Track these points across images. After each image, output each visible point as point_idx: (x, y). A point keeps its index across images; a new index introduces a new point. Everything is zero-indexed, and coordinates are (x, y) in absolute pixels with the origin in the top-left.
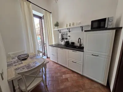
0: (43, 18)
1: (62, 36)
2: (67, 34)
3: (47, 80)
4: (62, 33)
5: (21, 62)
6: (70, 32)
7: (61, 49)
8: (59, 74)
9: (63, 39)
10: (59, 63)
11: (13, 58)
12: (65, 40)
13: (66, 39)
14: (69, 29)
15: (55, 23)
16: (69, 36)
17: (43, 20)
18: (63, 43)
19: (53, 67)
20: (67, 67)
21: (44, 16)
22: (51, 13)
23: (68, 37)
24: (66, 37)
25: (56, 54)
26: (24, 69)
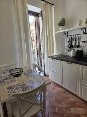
0: (41, 14)
1: (70, 41)
2: (79, 39)
3: (46, 110)
4: (70, 37)
5: (13, 79)
6: (85, 33)
7: (68, 64)
8: (64, 105)
9: (71, 47)
10: (63, 86)
11: (4, 73)
12: (76, 49)
13: (78, 46)
14: (84, 30)
15: (60, 20)
16: (84, 42)
17: (40, 18)
18: (71, 54)
19: (54, 91)
20: (79, 96)
21: (42, 11)
22: (53, 4)
23: (81, 44)
24: (77, 44)
25: (60, 71)
26: (17, 89)
